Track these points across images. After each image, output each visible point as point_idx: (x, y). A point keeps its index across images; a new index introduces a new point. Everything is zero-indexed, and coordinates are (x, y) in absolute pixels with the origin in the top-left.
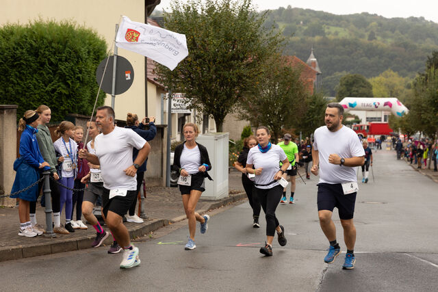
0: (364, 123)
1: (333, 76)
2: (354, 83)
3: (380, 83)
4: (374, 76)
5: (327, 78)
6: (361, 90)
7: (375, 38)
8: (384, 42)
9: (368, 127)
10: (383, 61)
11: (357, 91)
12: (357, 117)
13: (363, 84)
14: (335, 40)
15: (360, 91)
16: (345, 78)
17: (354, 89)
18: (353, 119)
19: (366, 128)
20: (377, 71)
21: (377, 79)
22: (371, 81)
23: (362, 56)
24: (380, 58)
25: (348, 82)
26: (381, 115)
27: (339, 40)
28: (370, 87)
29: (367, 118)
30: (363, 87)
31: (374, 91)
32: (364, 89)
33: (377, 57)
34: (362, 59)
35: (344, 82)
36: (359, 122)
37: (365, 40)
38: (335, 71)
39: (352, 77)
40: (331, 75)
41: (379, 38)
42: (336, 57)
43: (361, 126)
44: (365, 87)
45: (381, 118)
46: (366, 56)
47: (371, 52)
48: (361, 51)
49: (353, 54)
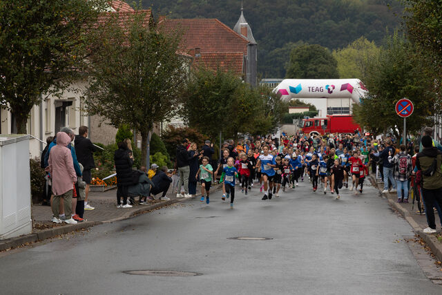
0: (323, 115)
1: (284, 49)
2: (310, 57)
3: (350, 58)
4: (342, 48)
5: (277, 50)
6: (322, 68)
9: (326, 121)
10: (356, 25)
11: (315, 70)
12: (312, 108)
13: (323, 59)
15: (320, 70)
16: (297, 51)
17: (311, 66)
18: (307, 110)
19: (322, 124)
20: (343, 40)
21: (345, 52)
22: (339, 55)
23: (325, 19)
24: (351, 21)
25: (301, 56)
26: (346, 103)
28: (335, 64)
29: (328, 109)
30: (323, 63)
31: (340, 68)
32: (325, 66)
33: (347, 20)
34: (326, 22)
35: (296, 57)
36: (316, 114)
38: (288, 41)
39: (308, 49)
40: (281, 46)
42: (289, 21)
43: (317, 121)
44: (327, 64)
45: (348, 108)
46: (331, 19)
47: (339, 13)
48: (325, 12)
49: (312, 16)
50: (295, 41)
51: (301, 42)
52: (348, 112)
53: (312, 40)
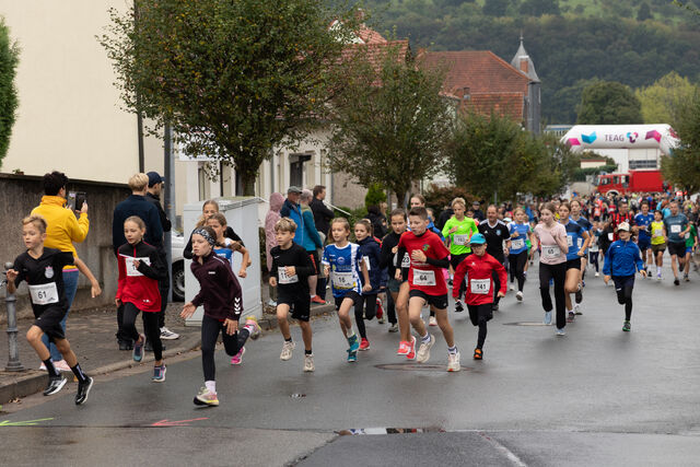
0: (624, 170)
1: (574, 87)
2: (607, 98)
3: (657, 98)
4: (647, 86)
5: (565, 90)
6: (622, 111)
7: (651, 17)
8: (666, 22)
9: (627, 178)
10: (665, 58)
11: (614, 114)
12: (610, 161)
13: (624, 101)
14: (577, 21)
15: (619, 114)
16: (591, 90)
17: (608, 109)
18: (604, 164)
19: (623, 181)
20: (649, 76)
21: (651, 90)
22: (644, 95)
23: (626, 50)
24: (659, 52)
25: (596, 97)
26: (652, 155)
27: (584, 20)
28: (638, 106)
29: (630, 162)
30: (624, 105)
31: (645, 111)
32: (626, 108)
33: (654, 52)
34: (627, 54)
35: (589, 98)
36: (615, 169)
37: (633, 21)
38: (579, 79)
39: (604, 88)
40: (571, 85)
41: (657, 16)
42: (580, 53)
43: (616, 177)
44: (628, 106)
45: (655, 161)
46: (634, 50)
47: (642, 41)
48: (625, 41)
49: (610, 47)
50: (589, 77)
51: (596, 79)
52: (655, 166)
53: (609, 76)
